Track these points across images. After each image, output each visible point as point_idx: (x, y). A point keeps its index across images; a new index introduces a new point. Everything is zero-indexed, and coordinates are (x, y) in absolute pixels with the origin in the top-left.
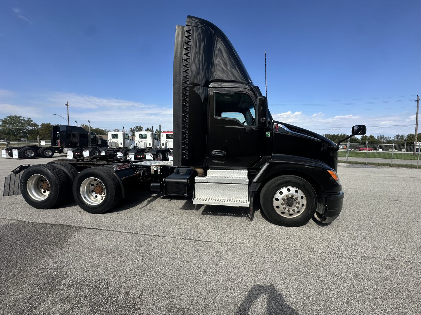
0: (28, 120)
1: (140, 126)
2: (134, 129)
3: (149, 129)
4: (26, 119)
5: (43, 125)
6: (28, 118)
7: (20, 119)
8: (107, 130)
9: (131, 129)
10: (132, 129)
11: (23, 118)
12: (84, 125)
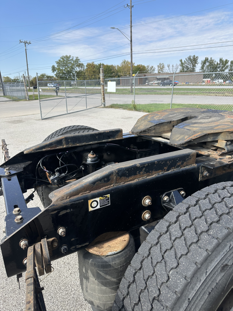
0: (76, 60)
1: (194, 56)
2: (186, 61)
3: (208, 59)
4: (75, 59)
5: (89, 65)
6: (76, 57)
7: (70, 59)
8: (150, 66)
9: (181, 61)
10: (183, 61)
11: (72, 57)
12: (125, 61)
